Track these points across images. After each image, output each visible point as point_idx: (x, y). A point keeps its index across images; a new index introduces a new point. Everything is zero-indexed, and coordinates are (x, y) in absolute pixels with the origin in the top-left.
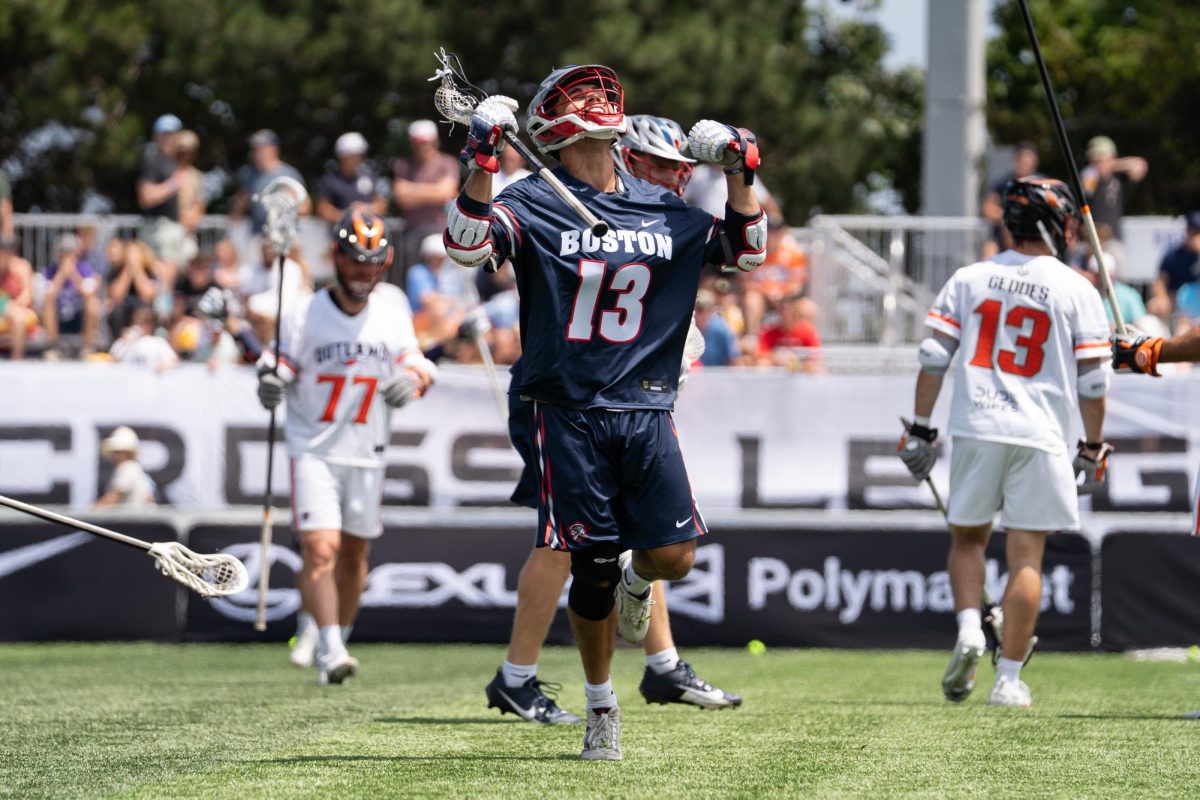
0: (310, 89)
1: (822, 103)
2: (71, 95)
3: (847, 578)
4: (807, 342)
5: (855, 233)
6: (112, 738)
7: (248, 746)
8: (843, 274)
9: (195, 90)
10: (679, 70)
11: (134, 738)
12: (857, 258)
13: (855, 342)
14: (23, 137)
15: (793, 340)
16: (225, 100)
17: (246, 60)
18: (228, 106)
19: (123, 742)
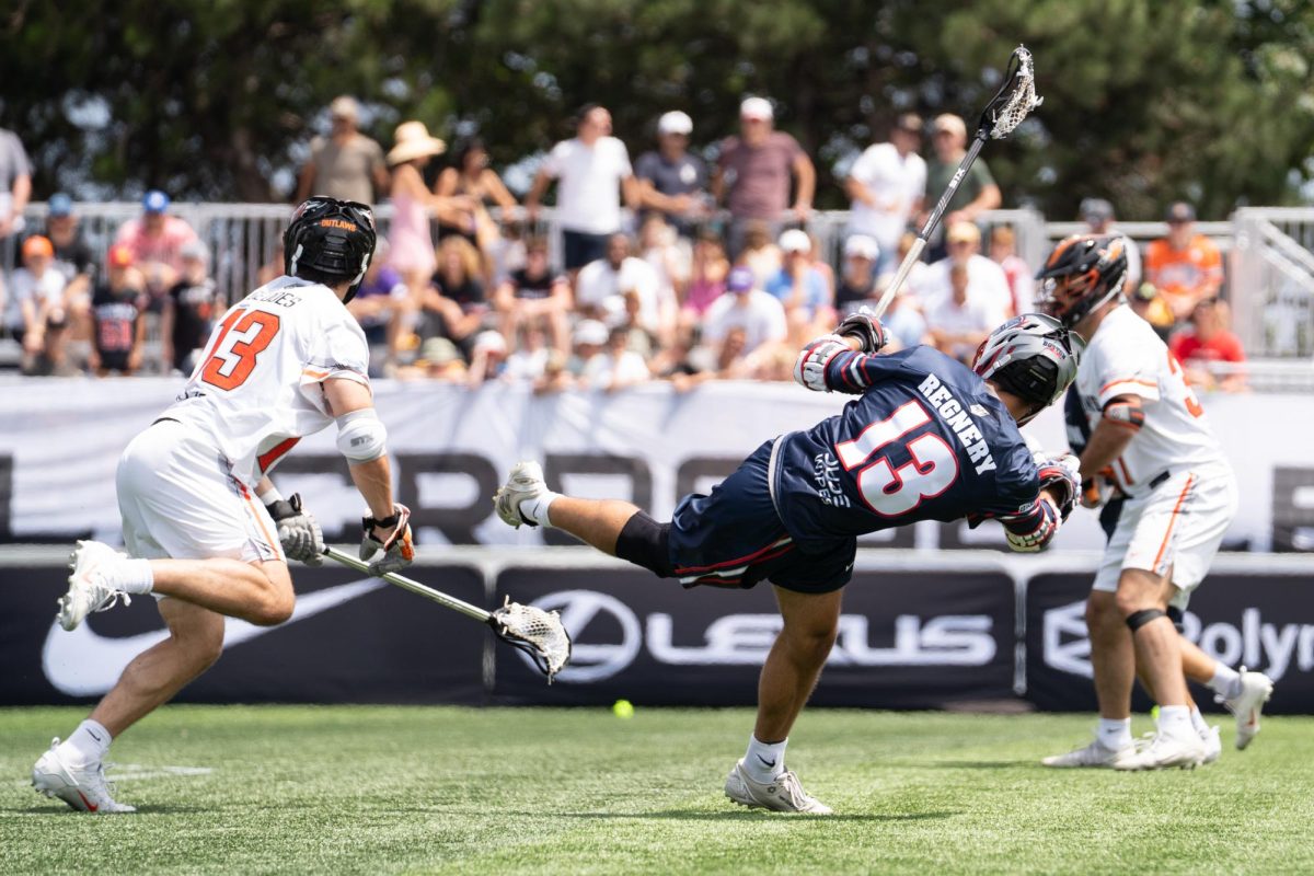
0: (649, 59)
1: (1251, 75)
2: (369, 65)
3: (1269, 632)
4: (1228, 355)
5: (1286, 228)
6: (376, 819)
7: (532, 827)
8: (1271, 276)
9: (515, 60)
10: (1082, 35)
11: (402, 818)
12: (1288, 257)
13: (1285, 356)
14: (315, 114)
15: (1211, 352)
16: (549, 72)
17: (576, 26)
18: (553, 78)
19: (388, 822)
